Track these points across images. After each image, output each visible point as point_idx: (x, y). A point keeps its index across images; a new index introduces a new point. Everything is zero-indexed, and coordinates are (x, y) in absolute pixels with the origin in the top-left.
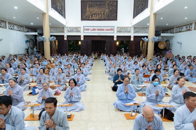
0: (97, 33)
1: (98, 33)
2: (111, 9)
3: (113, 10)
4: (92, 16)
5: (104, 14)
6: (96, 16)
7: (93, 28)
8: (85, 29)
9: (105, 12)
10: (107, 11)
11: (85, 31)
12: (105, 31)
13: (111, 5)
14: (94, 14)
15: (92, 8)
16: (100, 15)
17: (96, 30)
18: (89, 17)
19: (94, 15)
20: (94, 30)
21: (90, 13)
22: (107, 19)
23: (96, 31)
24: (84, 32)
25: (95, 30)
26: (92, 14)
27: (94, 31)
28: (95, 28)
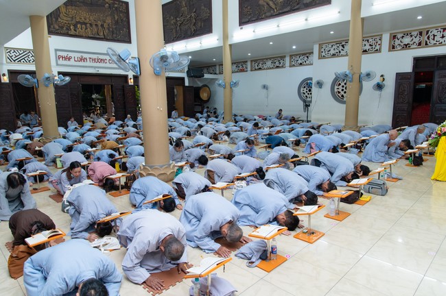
0: (92, 67)
1: (95, 67)
2: (116, 18)
3: (122, 20)
4: (75, 26)
5: (102, 26)
6: (86, 29)
7: (79, 55)
8: (59, 57)
9: (105, 22)
10: (109, 20)
11: (61, 62)
12: (108, 65)
13: (116, 8)
14: (79, 22)
15: (73, 7)
16: (94, 26)
17: (88, 60)
18: (68, 29)
19: (79, 26)
20: (82, 59)
21: (69, 19)
22: (110, 37)
23: (88, 63)
24: (57, 64)
25: (84, 61)
26: (74, 22)
27: (82, 63)
28: (85, 56)
